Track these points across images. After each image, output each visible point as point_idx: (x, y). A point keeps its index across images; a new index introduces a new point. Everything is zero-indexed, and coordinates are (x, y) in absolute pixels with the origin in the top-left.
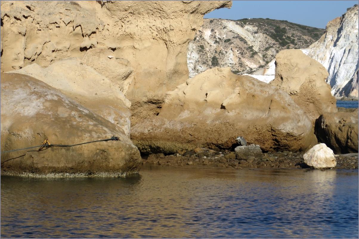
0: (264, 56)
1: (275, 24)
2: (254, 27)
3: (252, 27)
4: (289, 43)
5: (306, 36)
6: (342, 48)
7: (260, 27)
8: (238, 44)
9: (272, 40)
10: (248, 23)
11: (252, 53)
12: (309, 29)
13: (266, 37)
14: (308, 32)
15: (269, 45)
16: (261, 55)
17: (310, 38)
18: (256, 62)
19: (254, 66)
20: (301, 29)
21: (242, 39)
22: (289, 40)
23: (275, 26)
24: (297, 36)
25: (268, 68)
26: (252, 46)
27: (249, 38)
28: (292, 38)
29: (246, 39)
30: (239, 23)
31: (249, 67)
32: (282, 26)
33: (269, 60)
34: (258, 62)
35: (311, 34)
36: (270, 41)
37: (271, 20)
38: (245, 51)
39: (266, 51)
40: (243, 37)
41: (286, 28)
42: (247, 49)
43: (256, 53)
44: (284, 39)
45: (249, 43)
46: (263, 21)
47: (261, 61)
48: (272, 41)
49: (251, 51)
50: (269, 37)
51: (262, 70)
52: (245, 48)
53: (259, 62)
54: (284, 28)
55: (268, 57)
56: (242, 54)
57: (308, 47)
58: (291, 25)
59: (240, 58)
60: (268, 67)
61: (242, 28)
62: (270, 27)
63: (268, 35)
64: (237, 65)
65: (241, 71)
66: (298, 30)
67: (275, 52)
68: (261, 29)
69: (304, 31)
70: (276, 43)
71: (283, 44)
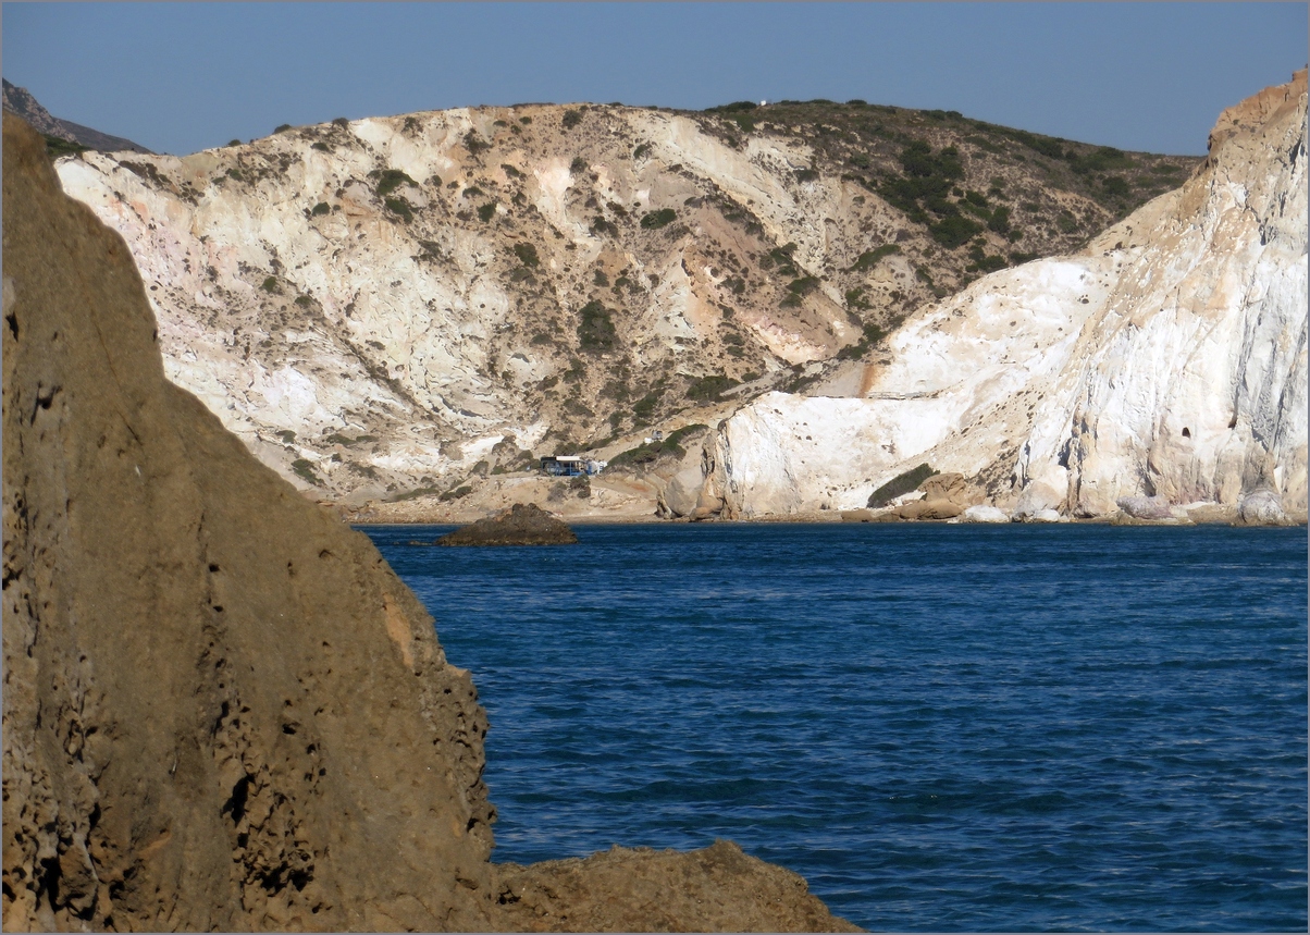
0: (855, 299)
1: (904, 130)
2: (795, 144)
3: (783, 146)
4: (979, 229)
5: (1064, 190)
7: (826, 146)
8: (716, 234)
9: (893, 212)
10: (760, 126)
11: (788, 280)
12: (1079, 152)
13: (861, 200)
14: (1077, 171)
15: (875, 238)
16: (834, 293)
17: (1086, 201)
18: (813, 328)
19: (800, 352)
20: (1038, 156)
21: (735, 213)
22: (979, 214)
23: (903, 139)
24: (1018, 191)
25: (887, 363)
26: (792, 247)
27: (773, 206)
28: (993, 200)
29: (754, 210)
30: (714, 124)
31: (778, 358)
32: (940, 141)
33: (879, 320)
34: (821, 331)
35: (1088, 183)
36: (880, 221)
37: (874, 108)
38: (756, 271)
39: (864, 270)
40: (742, 200)
41: (962, 148)
42: (765, 264)
43: (808, 284)
44: (952, 210)
45: (773, 229)
46: (837, 116)
47: (840, 325)
48: (890, 220)
49: (784, 272)
50: (872, 199)
51: (852, 371)
52: (752, 257)
53: (830, 331)
54: (952, 152)
55: (873, 302)
56: (738, 287)
57: (1077, 246)
58: (985, 136)
59: (728, 312)
60: (885, 357)
61: (731, 152)
62: (878, 148)
63: (869, 188)
64: (716, 349)
65: (739, 379)
66: (1021, 158)
67: (910, 274)
68: (833, 157)
69: (1054, 164)
70: (913, 228)
71: (950, 233)
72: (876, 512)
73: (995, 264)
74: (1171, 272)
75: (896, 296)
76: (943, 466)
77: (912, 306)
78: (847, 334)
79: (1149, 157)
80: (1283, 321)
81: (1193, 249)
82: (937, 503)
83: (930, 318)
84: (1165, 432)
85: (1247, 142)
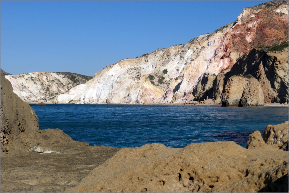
0: (68, 87)
3: (62, 75)
4: (77, 82)
5: (83, 79)
6: (102, 84)
8: (57, 82)
9: (71, 80)
10: (60, 74)
11: (63, 85)
16: (66, 87)
17: (85, 80)
18: (64, 89)
19: (63, 91)
20: (81, 76)
21: (58, 80)
23: (71, 75)
24: (80, 79)
25: (70, 92)
26: (63, 83)
27: (61, 80)
28: (78, 80)
30: (57, 74)
32: (74, 75)
33: (69, 89)
35: (85, 78)
37: (69, 73)
38: (60, 85)
39: (68, 85)
40: (59, 79)
42: (61, 84)
43: (64, 86)
44: (75, 80)
45: (61, 82)
46: (66, 73)
47: (66, 89)
48: (70, 81)
50: (69, 79)
51: (67, 92)
54: (75, 76)
56: (59, 86)
58: (78, 75)
59: (58, 88)
61: (58, 76)
62: (69, 76)
64: (57, 91)
65: (59, 93)
67: (72, 85)
68: (66, 76)
69: (83, 77)
70: (72, 82)
71: (75, 82)
72: (69, 103)
73: (78, 84)
74: (92, 85)
75: (71, 87)
76: (74, 100)
77: (72, 87)
78: (67, 90)
79: (90, 77)
80: (100, 89)
81: (93, 83)
82: (74, 102)
83: (73, 88)
84: (91, 97)
85: (97, 76)
